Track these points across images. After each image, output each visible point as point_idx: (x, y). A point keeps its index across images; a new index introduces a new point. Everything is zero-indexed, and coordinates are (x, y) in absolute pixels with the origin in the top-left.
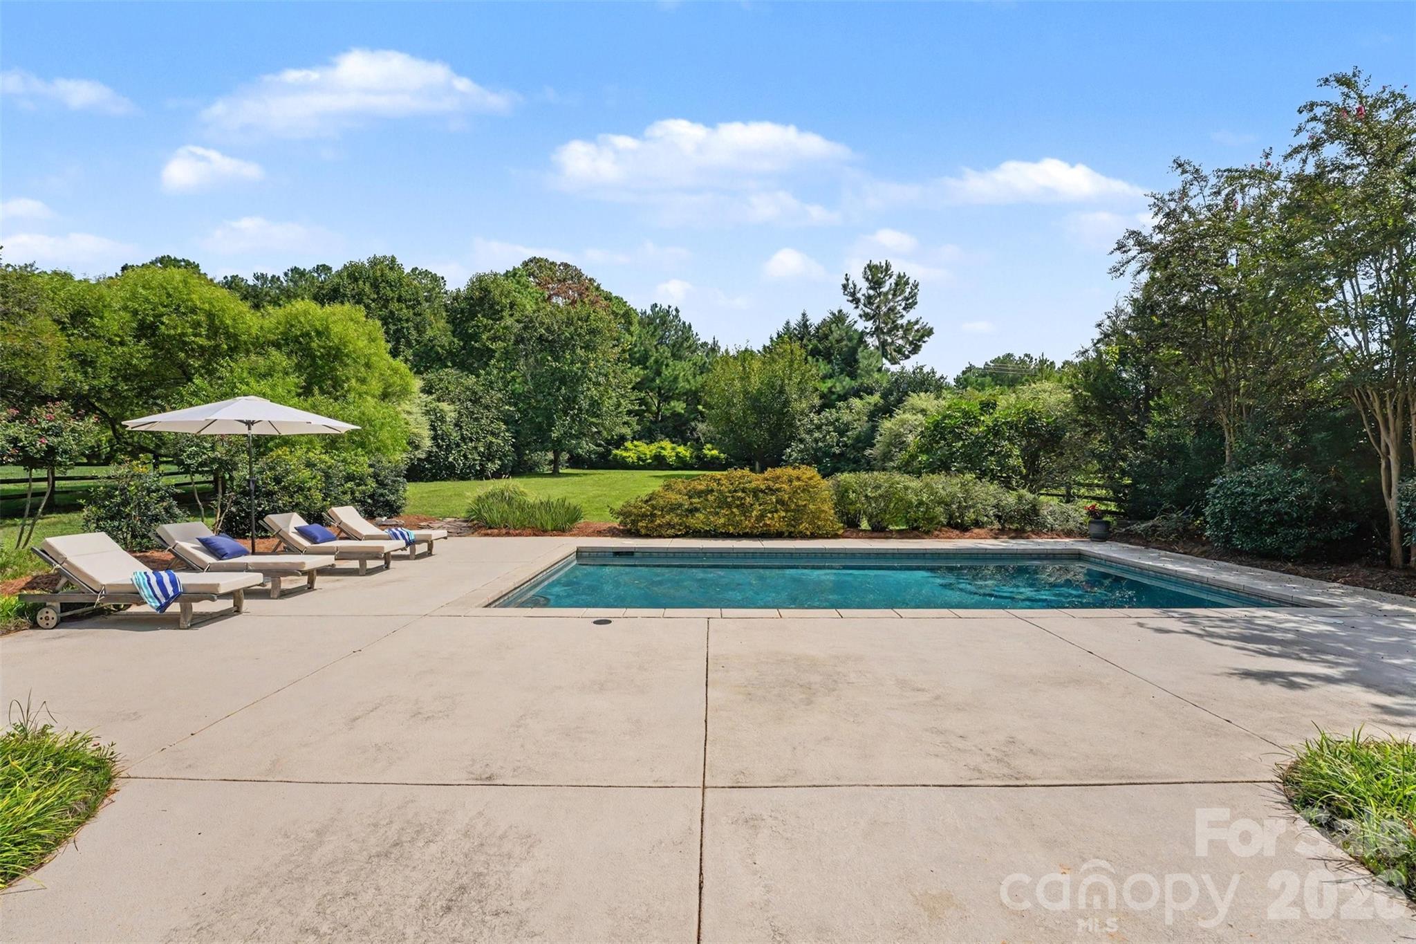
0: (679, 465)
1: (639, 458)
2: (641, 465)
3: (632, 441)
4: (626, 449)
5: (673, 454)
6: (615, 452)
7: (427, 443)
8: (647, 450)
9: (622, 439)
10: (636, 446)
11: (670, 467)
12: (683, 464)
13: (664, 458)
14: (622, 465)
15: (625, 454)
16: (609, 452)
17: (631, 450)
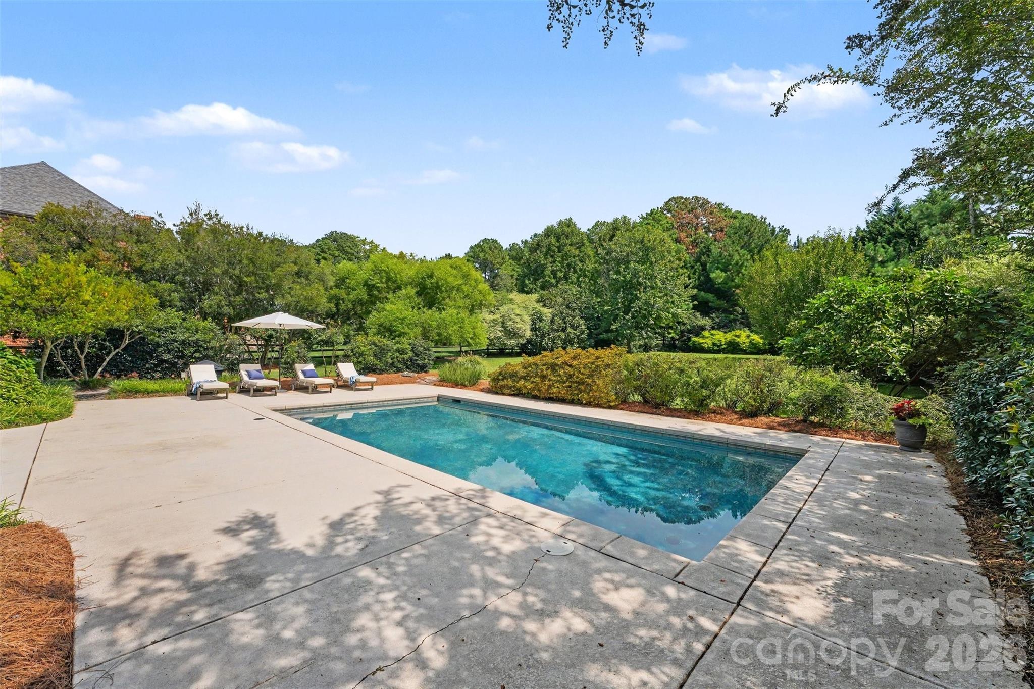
0: (753, 350)
1: (714, 344)
2: (717, 349)
3: (710, 330)
4: (704, 337)
5: (748, 341)
6: (694, 339)
7: (528, 334)
8: (721, 337)
9: (703, 328)
10: (712, 334)
11: (744, 352)
12: (756, 350)
13: (738, 344)
14: (699, 349)
15: (701, 341)
16: (689, 339)
17: (707, 338)
